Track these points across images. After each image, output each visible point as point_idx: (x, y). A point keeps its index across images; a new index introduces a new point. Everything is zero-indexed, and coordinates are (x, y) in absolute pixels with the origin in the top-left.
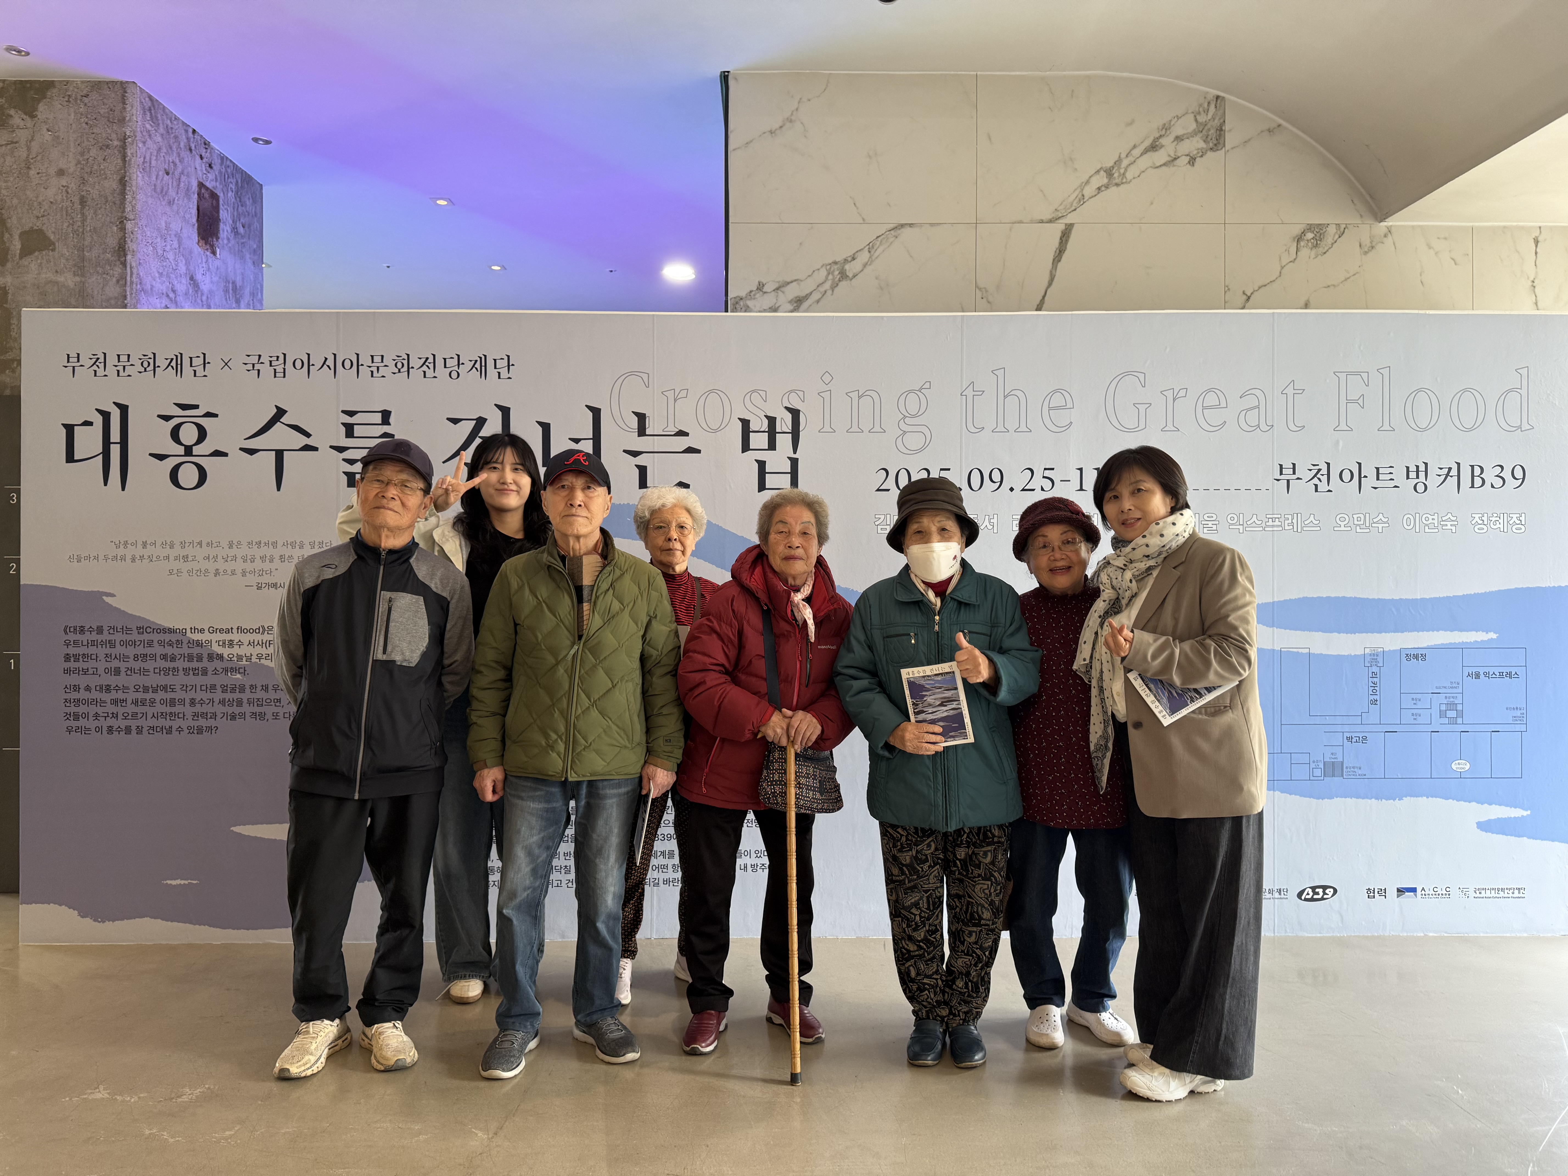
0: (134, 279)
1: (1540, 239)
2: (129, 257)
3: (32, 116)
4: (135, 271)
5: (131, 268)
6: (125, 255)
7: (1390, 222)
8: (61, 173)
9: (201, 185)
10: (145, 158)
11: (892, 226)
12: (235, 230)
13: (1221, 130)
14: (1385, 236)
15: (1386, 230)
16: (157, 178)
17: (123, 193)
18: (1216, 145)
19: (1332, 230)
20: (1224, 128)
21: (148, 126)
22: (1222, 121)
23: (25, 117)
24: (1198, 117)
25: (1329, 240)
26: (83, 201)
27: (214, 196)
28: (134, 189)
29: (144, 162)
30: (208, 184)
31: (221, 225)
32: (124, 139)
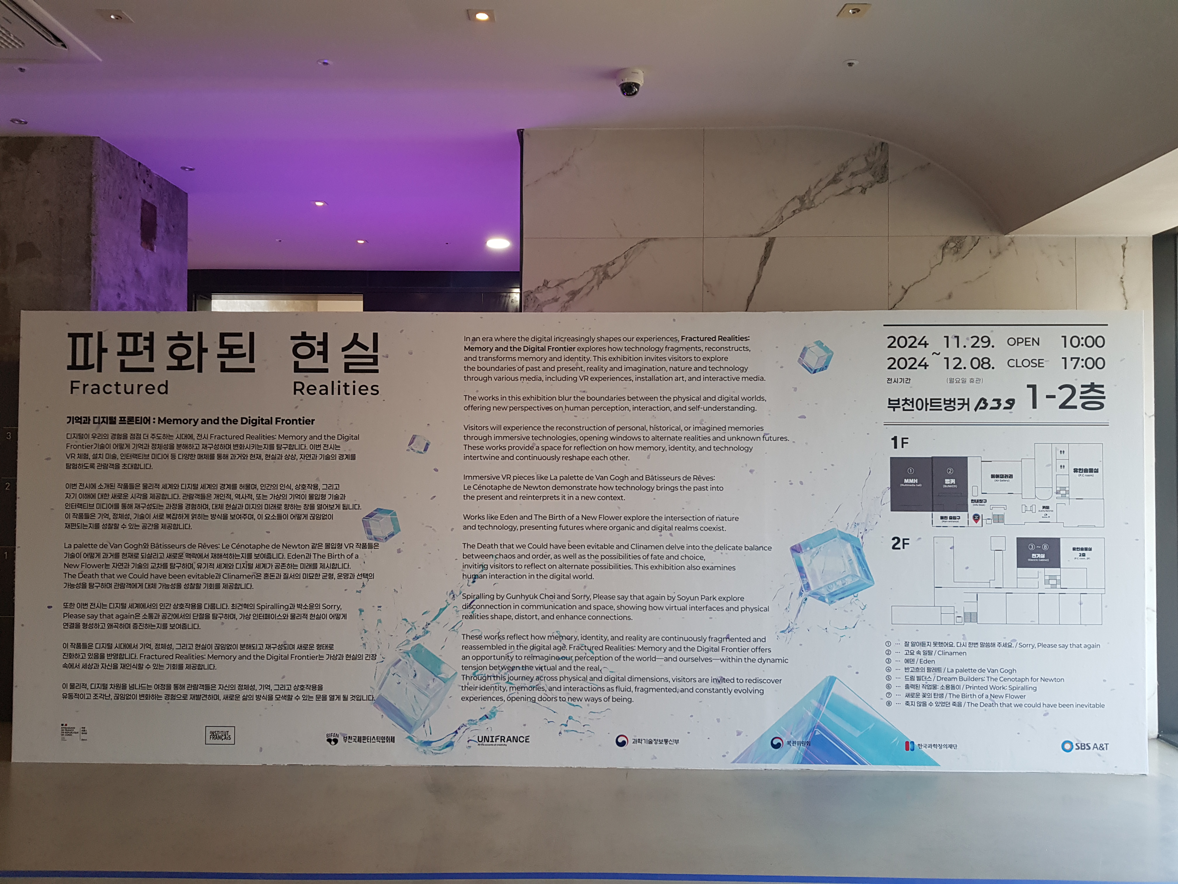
0: (97, 278)
1: (1127, 246)
2: (93, 262)
3: (27, 162)
4: (97, 271)
5: (94, 269)
6: (90, 261)
7: (1012, 235)
8: (46, 202)
9: (144, 202)
10: (105, 190)
11: (642, 240)
12: (168, 231)
13: (886, 167)
14: (1009, 245)
15: (1010, 241)
16: (113, 202)
17: (90, 216)
18: (881, 178)
19: (969, 240)
20: (887, 166)
21: (107, 166)
22: (886, 160)
23: (22, 163)
24: (868, 159)
25: (966, 248)
26: (61, 221)
27: (153, 208)
28: (97, 212)
29: (105, 193)
30: (148, 201)
31: (158, 228)
32: (91, 178)
